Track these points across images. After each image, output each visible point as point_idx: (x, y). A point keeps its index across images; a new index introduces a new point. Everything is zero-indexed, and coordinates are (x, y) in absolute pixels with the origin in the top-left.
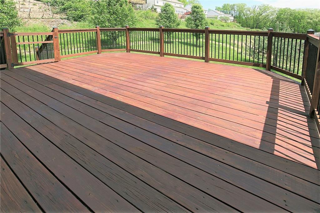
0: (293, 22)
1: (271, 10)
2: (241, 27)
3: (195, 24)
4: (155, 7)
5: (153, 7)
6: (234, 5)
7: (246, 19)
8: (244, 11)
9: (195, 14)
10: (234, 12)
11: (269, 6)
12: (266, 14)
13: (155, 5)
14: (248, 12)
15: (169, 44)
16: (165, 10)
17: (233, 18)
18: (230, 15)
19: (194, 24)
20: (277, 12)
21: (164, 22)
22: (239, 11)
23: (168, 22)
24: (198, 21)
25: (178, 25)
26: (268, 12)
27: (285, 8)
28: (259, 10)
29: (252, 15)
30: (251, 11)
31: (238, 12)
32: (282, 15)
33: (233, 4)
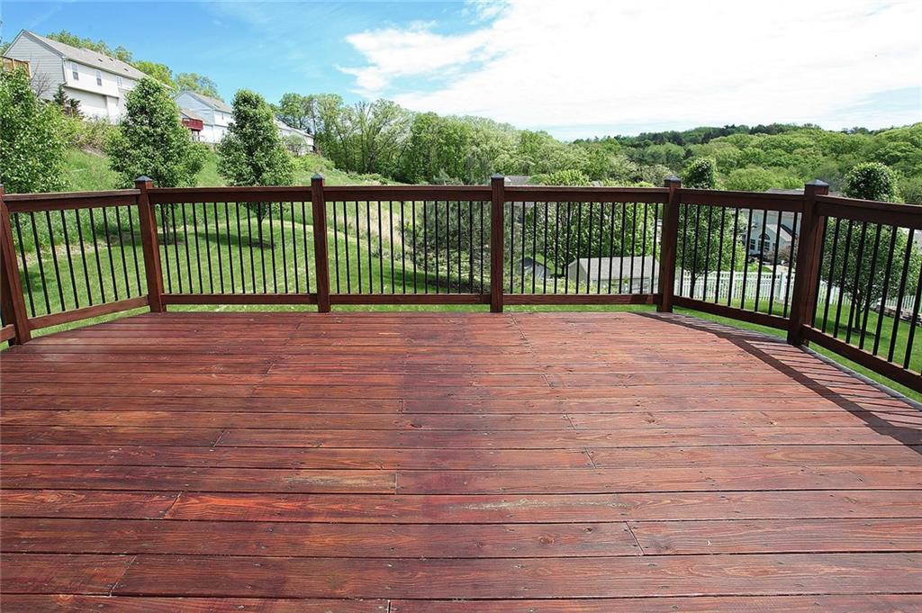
0: (445, 152)
1: (400, 118)
2: (334, 169)
3: (251, 164)
4: (70, 96)
5: (61, 94)
6: (311, 99)
7: (344, 143)
8: (339, 120)
9: (248, 130)
10: (312, 123)
11: (394, 106)
12: (388, 127)
13: (69, 85)
14: (348, 123)
15: (171, 248)
16: (143, 110)
17: (310, 142)
18: (303, 132)
19: (248, 165)
20: (411, 124)
21: (146, 156)
22: (325, 117)
23: (162, 159)
24: (258, 153)
25: (195, 168)
26: (392, 122)
27: (426, 112)
28: (373, 117)
29: (358, 132)
30: (353, 118)
31: (322, 122)
32: (423, 134)
33: (307, 95)
